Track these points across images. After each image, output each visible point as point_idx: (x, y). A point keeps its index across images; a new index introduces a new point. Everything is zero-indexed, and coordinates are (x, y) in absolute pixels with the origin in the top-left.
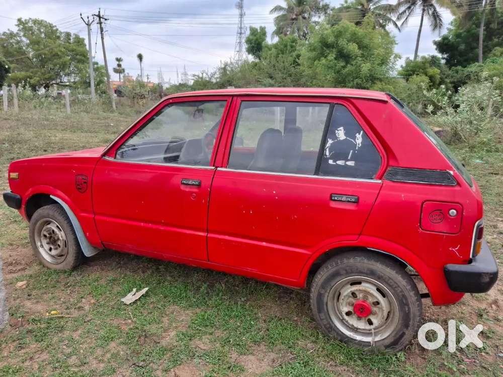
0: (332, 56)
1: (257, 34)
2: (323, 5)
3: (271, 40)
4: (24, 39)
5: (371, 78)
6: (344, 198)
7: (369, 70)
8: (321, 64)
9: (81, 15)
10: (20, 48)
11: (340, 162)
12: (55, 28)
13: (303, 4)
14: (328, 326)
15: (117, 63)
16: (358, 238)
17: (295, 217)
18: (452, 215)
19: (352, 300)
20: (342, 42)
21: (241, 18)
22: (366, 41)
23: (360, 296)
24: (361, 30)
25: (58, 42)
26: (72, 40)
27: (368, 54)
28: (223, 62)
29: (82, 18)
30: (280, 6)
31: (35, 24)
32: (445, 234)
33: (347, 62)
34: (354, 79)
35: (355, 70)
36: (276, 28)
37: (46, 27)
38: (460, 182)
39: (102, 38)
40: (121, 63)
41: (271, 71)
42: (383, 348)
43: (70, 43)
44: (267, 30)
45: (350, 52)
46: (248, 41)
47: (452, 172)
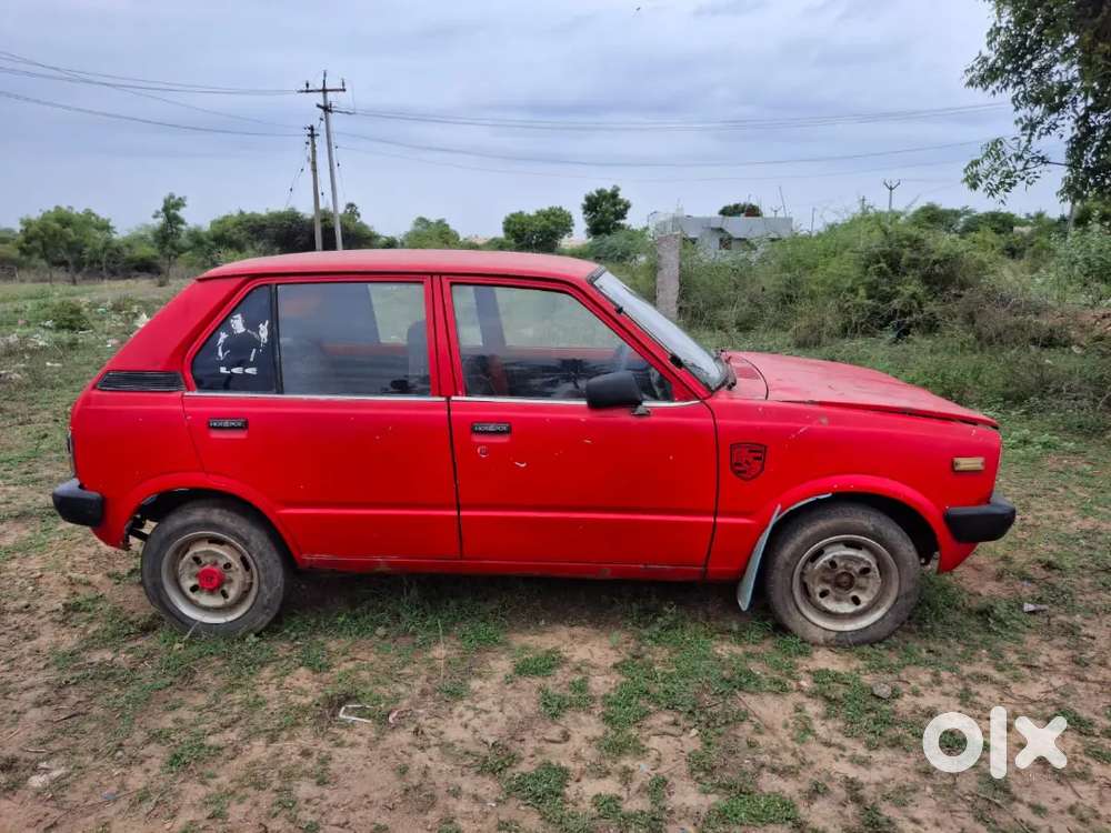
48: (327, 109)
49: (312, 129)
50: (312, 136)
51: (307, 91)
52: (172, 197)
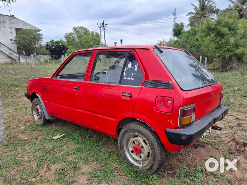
0: (213, 35)
1: (179, 26)
2: (216, 10)
3: (186, 29)
4: (75, 35)
5: (236, 45)
6: (126, 95)
7: (235, 41)
8: (207, 39)
9: (97, 23)
10: (74, 39)
11: (128, 78)
12: (88, 30)
13: (204, 10)
14: (124, 157)
15: (115, 44)
16: (132, 114)
17: (110, 103)
18: (169, 103)
19: (133, 145)
20: (219, 27)
21: (175, 19)
22: (233, 26)
23: (136, 143)
24: (231, 20)
25: (89, 36)
26: (94, 35)
27: (234, 32)
28: (160, 41)
29: (98, 25)
30: (191, 12)
31: (80, 29)
32: (165, 113)
33: (222, 38)
34: (226, 46)
35: (227, 42)
36: (189, 23)
37: (84, 29)
38: (174, 87)
39: (104, 33)
40: (116, 44)
41: (184, 44)
42: (145, 171)
43: (94, 36)
44: (184, 24)
45: (223, 32)
46: (174, 30)
47: (171, 82)
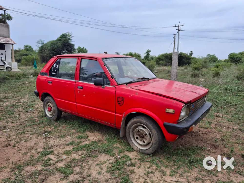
48: (179, 30)
49: (175, 35)
50: (175, 36)
51: (175, 27)
52: (148, 50)
